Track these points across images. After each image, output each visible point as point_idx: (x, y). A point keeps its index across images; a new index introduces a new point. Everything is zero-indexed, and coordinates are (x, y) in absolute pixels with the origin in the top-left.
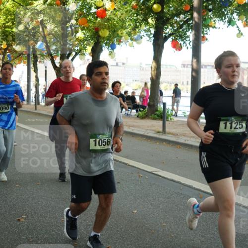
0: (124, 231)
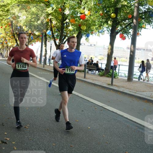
0: (81, 138)
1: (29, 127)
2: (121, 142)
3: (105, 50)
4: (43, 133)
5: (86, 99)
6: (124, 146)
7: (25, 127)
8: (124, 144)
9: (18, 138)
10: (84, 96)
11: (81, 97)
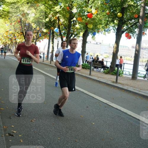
0: (86, 133)
1: (35, 121)
2: (125, 138)
3: (110, 49)
4: (49, 127)
5: (90, 96)
6: (127, 142)
7: (32, 121)
8: (127, 141)
9: (24, 131)
10: (88, 92)
11: (86, 94)
